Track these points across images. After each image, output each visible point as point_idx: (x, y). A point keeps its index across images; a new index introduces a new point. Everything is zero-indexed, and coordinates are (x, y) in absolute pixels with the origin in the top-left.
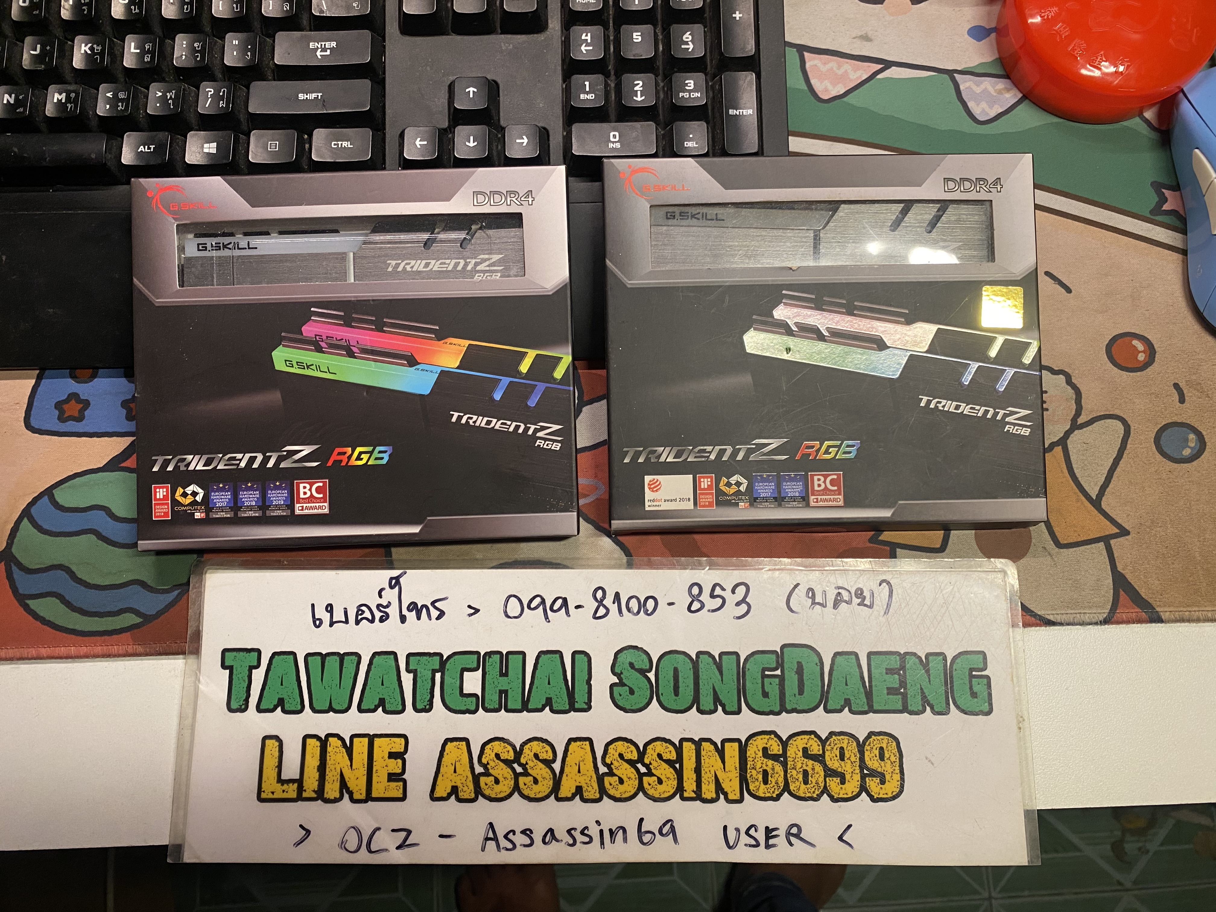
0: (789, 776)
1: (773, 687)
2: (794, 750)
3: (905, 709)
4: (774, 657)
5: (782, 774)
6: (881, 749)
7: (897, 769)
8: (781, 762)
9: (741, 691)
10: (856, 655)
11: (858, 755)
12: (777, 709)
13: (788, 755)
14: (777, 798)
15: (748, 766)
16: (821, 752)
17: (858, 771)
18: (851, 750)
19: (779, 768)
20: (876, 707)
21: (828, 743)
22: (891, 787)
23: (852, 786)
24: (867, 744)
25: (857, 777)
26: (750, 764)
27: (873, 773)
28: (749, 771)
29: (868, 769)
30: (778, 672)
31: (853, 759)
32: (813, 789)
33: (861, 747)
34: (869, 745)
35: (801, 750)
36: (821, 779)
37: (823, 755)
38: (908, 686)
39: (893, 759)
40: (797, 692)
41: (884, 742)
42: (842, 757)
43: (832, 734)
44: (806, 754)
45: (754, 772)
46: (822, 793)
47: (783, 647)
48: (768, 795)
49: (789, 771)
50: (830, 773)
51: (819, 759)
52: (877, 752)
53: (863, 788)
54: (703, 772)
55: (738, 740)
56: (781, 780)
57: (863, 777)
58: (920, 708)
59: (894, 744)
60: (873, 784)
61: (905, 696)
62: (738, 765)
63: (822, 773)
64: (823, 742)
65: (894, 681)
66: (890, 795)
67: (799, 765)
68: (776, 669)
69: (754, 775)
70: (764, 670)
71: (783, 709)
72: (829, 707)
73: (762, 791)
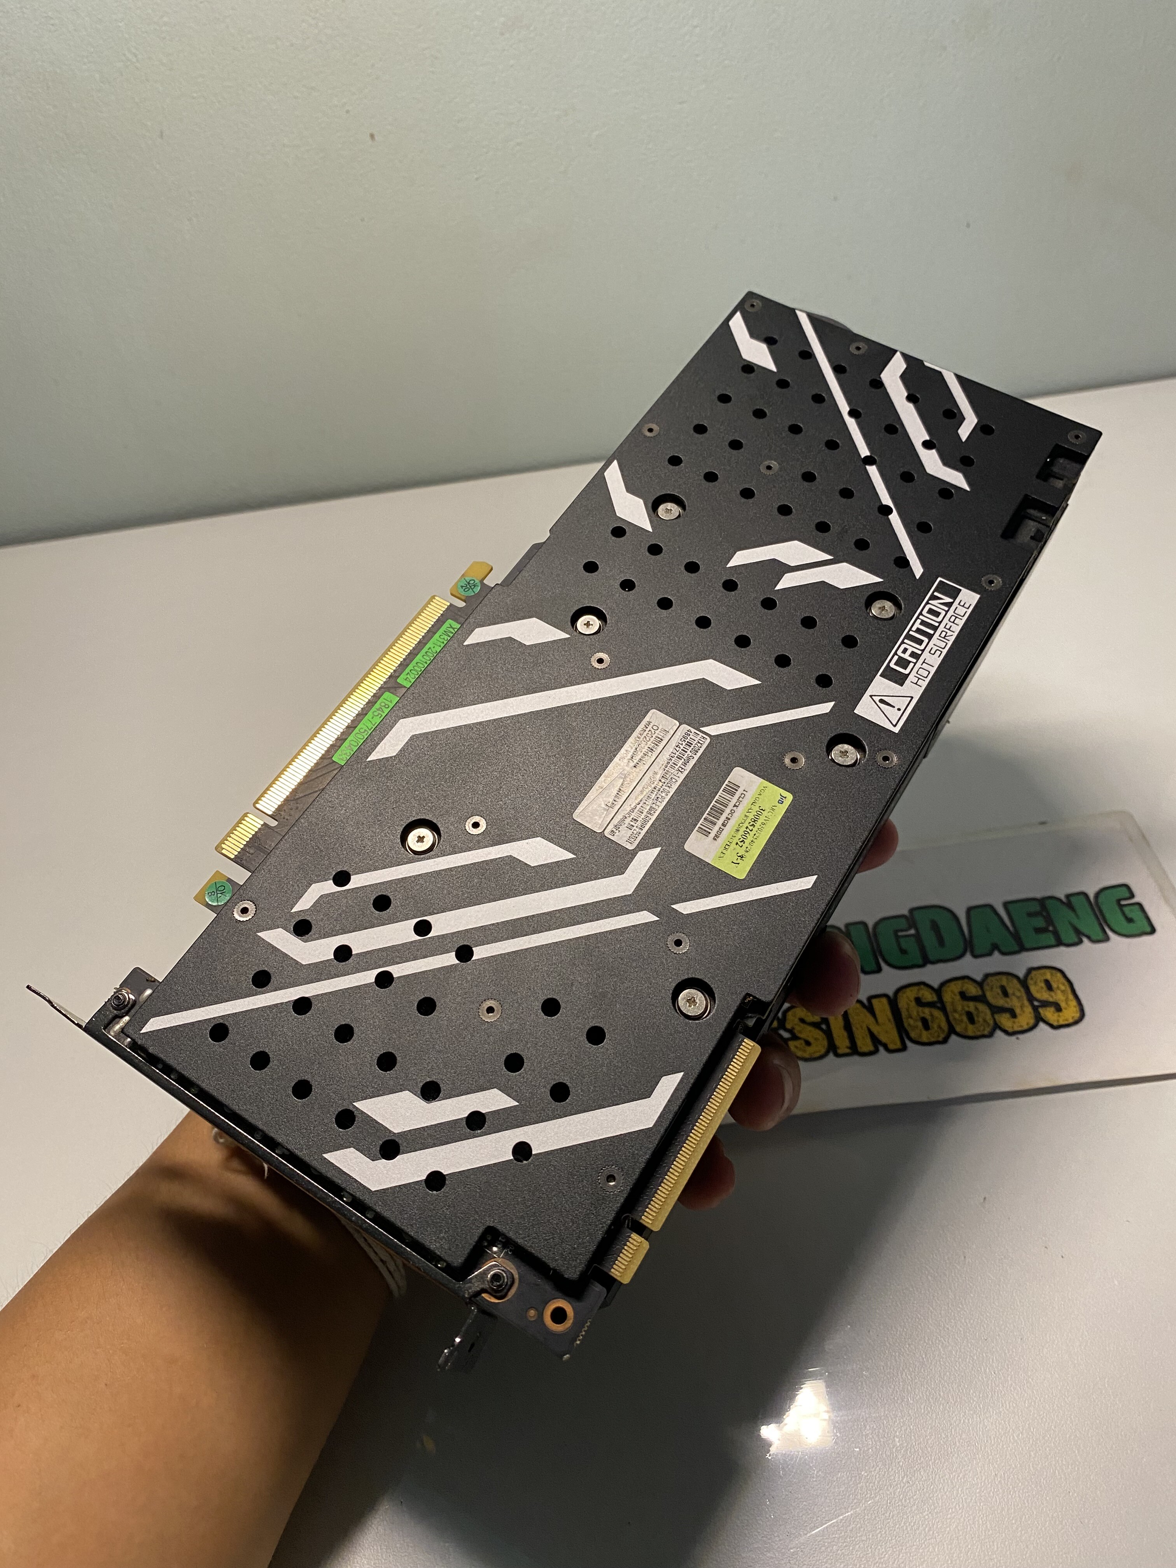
0: (951, 1018)
1: (911, 946)
2: (950, 996)
3: (1059, 943)
4: (903, 920)
5: (943, 1018)
6: (1048, 982)
7: (1071, 997)
8: (938, 1008)
9: (877, 952)
10: (991, 907)
11: (1022, 990)
12: (920, 962)
13: (945, 1001)
14: (945, 1041)
15: (904, 1017)
16: (980, 993)
17: (1026, 1003)
18: (1014, 987)
19: (937, 1013)
20: (1027, 945)
21: (985, 984)
22: (1070, 1013)
23: (1026, 1017)
24: (1029, 978)
25: (1029, 1010)
26: (904, 1014)
27: (1045, 1004)
28: (904, 1020)
29: (1038, 1001)
30: (912, 932)
31: (1018, 994)
32: (982, 1028)
33: (1024, 983)
34: (1032, 979)
35: (958, 994)
36: (989, 1017)
37: (984, 995)
38: (1057, 924)
39: (1063, 988)
40: (937, 944)
41: (1048, 975)
42: (1005, 994)
43: (987, 976)
44: (963, 996)
45: (911, 1022)
46: (994, 1030)
47: (912, 911)
48: (933, 1040)
49: (950, 1015)
50: (996, 1010)
51: (981, 999)
52: (1043, 985)
53: (1039, 1019)
54: (854, 1029)
55: (886, 995)
56: (944, 1025)
57: (1035, 1009)
58: (1076, 940)
59: (1059, 975)
60: (1049, 1013)
61: (1056, 934)
62: (891, 1017)
63: (988, 1012)
64: (980, 984)
65: (1040, 922)
66: (1071, 1021)
67: (959, 1008)
68: (909, 929)
69: (912, 1024)
70: (896, 932)
71: (926, 961)
72: (977, 952)
73: (925, 1036)
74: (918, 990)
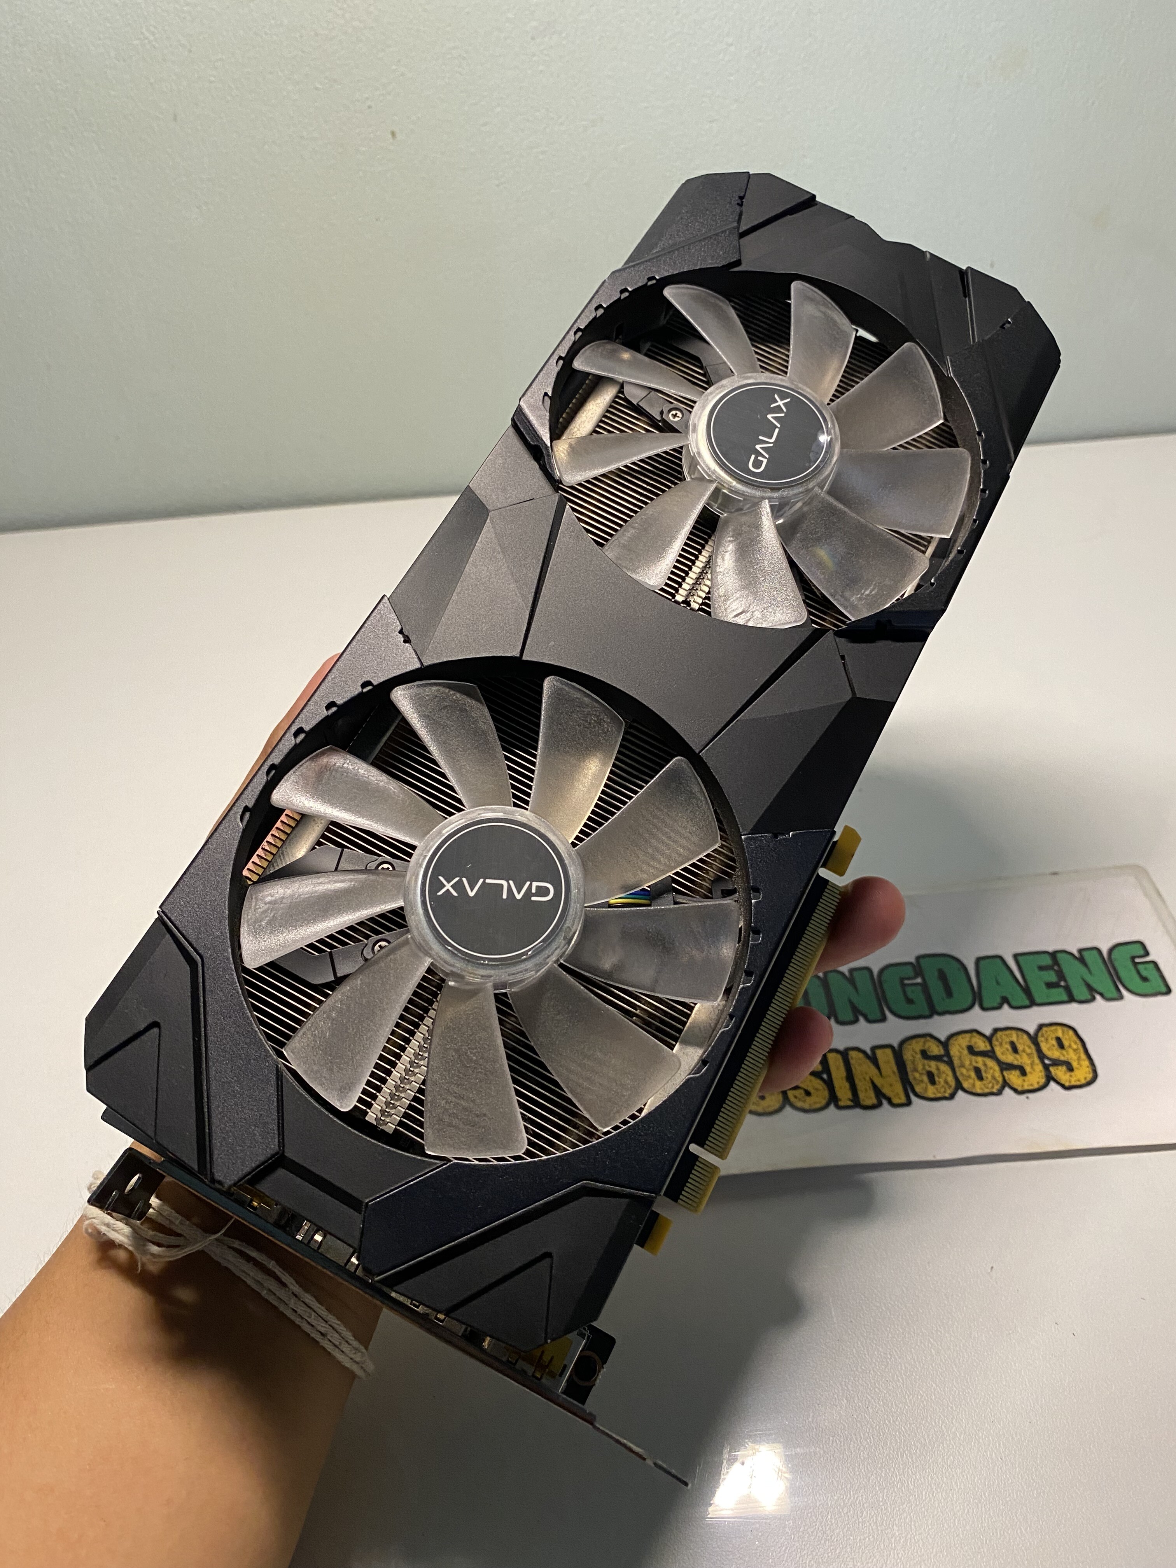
0: (958, 1074)
1: (917, 994)
2: (957, 1049)
3: (1071, 999)
4: (909, 968)
5: (950, 1073)
6: (1058, 1040)
7: (1083, 1056)
8: (945, 1062)
9: (882, 999)
10: (1001, 958)
11: (1033, 1047)
12: (927, 1013)
13: (952, 1053)
14: (952, 1097)
15: (909, 1070)
16: (989, 1048)
17: (1037, 1061)
18: (1024, 1044)
19: (944, 1068)
20: (1038, 1000)
21: (994, 1039)
22: (1082, 1073)
23: (1036, 1076)
24: (1040, 1034)
25: (1039, 1067)
26: (909, 1067)
27: (1056, 1063)
28: (910, 1074)
29: (1048, 1058)
30: (919, 980)
31: (1029, 1051)
32: (990, 1085)
33: (1034, 1039)
34: (1043, 1036)
35: (966, 1048)
36: (998, 1074)
37: (993, 1051)
38: (1068, 979)
39: (1075, 1047)
40: (944, 995)
41: (1059, 1032)
42: (1015, 1050)
43: (996, 1030)
44: (971, 1050)
45: (916, 1075)
46: (1003, 1088)
47: (918, 958)
48: (939, 1095)
49: (957, 1069)
50: (1005, 1067)
51: (990, 1054)
52: (1054, 1042)
53: (1050, 1078)
54: (857, 1081)
55: (890, 1046)
56: (951, 1080)
57: (1046, 1068)
58: (1089, 997)
59: (1071, 1032)
60: (1059, 1072)
61: (1068, 989)
62: (895, 1069)
63: (997, 1068)
64: (989, 1039)
65: (1052, 977)
66: (1083, 1081)
67: (967, 1063)
68: (915, 977)
69: (918, 1077)
70: (902, 980)
71: (933, 1011)
72: (985, 1005)
73: (931, 1091)
74: (924, 1043)
